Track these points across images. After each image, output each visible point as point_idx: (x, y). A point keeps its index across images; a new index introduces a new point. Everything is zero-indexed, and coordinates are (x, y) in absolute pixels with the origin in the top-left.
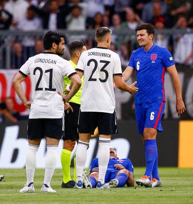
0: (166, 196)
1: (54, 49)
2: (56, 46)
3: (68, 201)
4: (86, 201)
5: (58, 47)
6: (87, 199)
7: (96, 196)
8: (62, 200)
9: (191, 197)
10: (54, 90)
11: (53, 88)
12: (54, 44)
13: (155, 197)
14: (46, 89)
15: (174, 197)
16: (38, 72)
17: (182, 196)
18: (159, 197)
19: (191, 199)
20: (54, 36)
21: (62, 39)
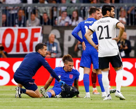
0: (95, 103)
1: (108, 14)
2: (109, 12)
3: (35, 105)
4: (46, 105)
5: (110, 13)
6: (47, 105)
7: (52, 103)
8: (32, 105)
9: (109, 104)
10: (111, 38)
11: (110, 37)
12: (107, 11)
13: (88, 103)
14: (106, 38)
15: (99, 103)
16: (100, 29)
17: (104, 103)
18: (90, 104)
19: (110, 105)
20: (107, 7)
21: (112, 8)
